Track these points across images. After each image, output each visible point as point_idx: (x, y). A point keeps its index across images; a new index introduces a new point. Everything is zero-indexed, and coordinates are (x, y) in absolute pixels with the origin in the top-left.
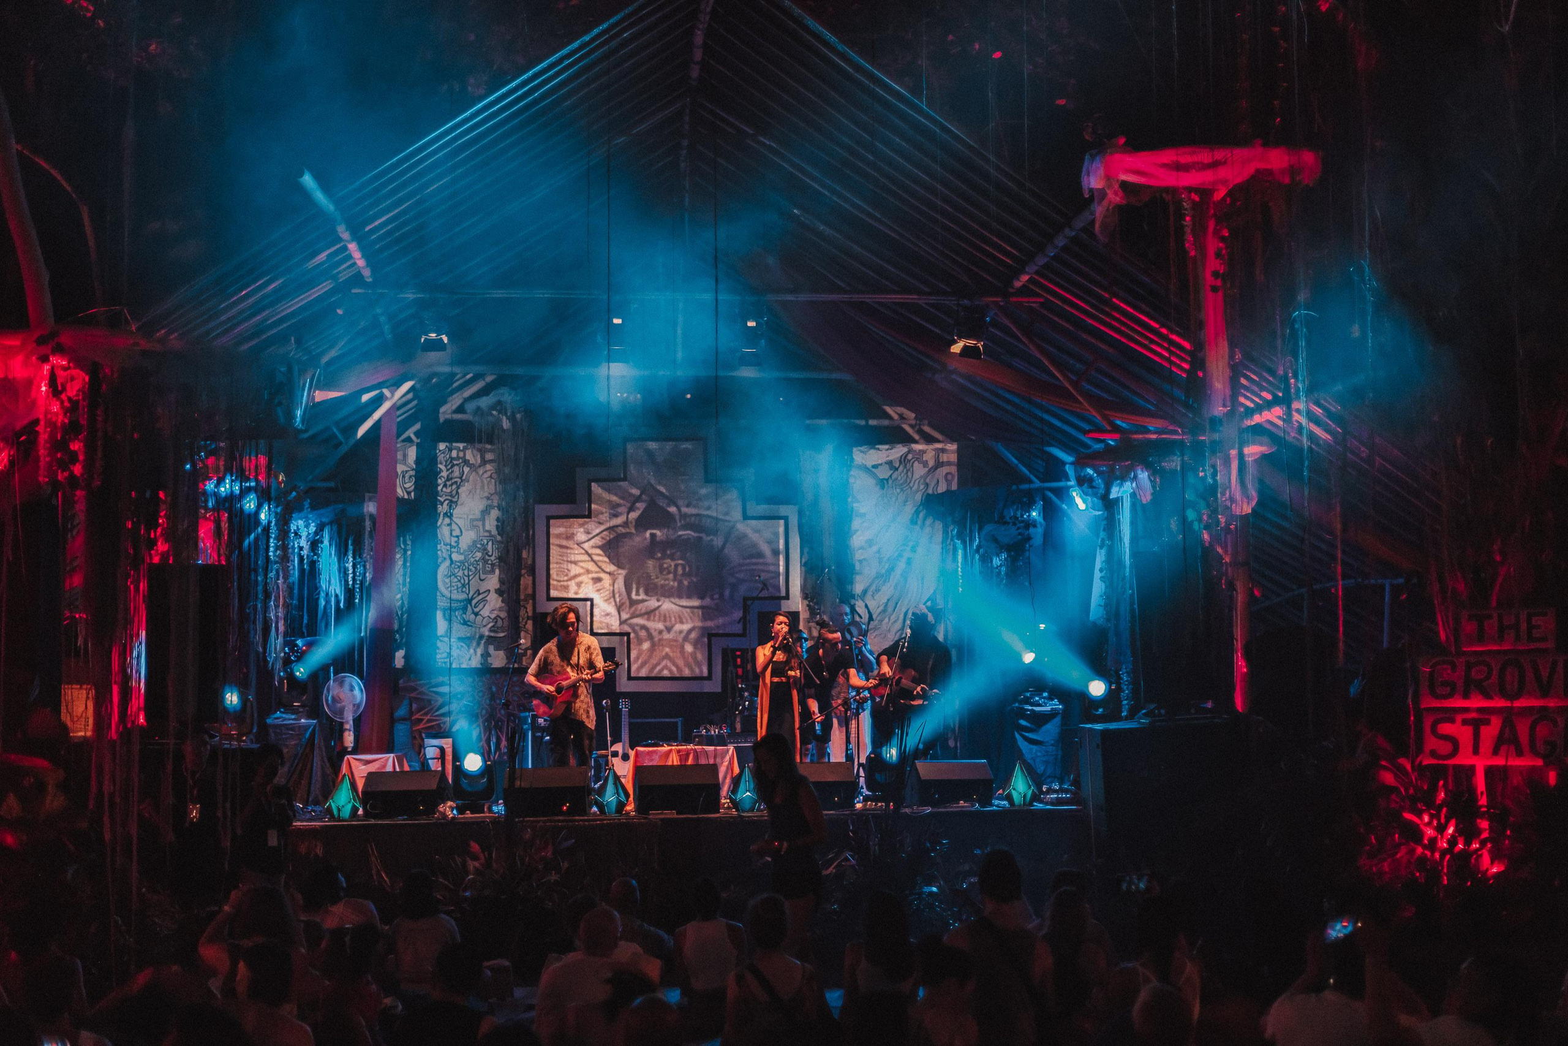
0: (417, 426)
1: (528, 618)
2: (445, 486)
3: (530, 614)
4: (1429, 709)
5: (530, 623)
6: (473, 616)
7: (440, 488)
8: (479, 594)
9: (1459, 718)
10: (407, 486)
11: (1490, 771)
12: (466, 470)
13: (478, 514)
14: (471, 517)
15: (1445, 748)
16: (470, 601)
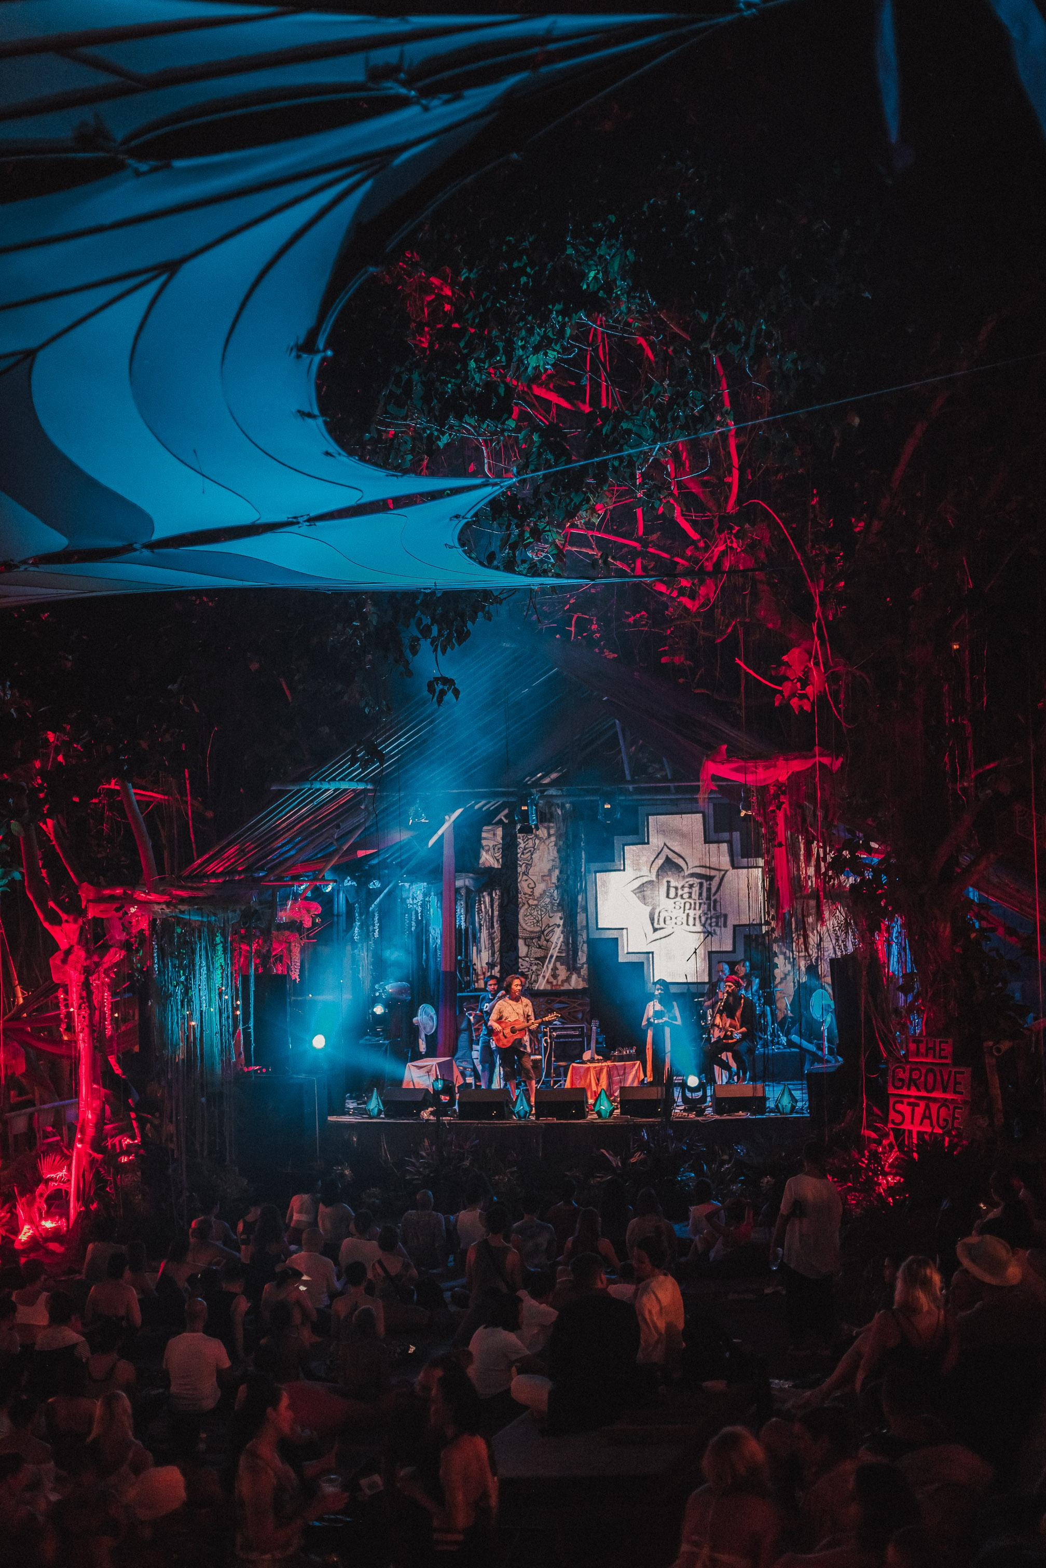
0: (506, 811)
1: (584, 942)
2: (523, 853)
3: (585, 939)
4: (893, 1094)
5: (585, 945)
6: (545, 942)
7: (519, 855)
8: (549, 927)
9: (906, 1100)
10: (497, 855)
11: (919, 1133)
12: (537, 841)
13: (546, 871)
14: (541, 874)
15: (898, 1118)
16: (543, 932)
